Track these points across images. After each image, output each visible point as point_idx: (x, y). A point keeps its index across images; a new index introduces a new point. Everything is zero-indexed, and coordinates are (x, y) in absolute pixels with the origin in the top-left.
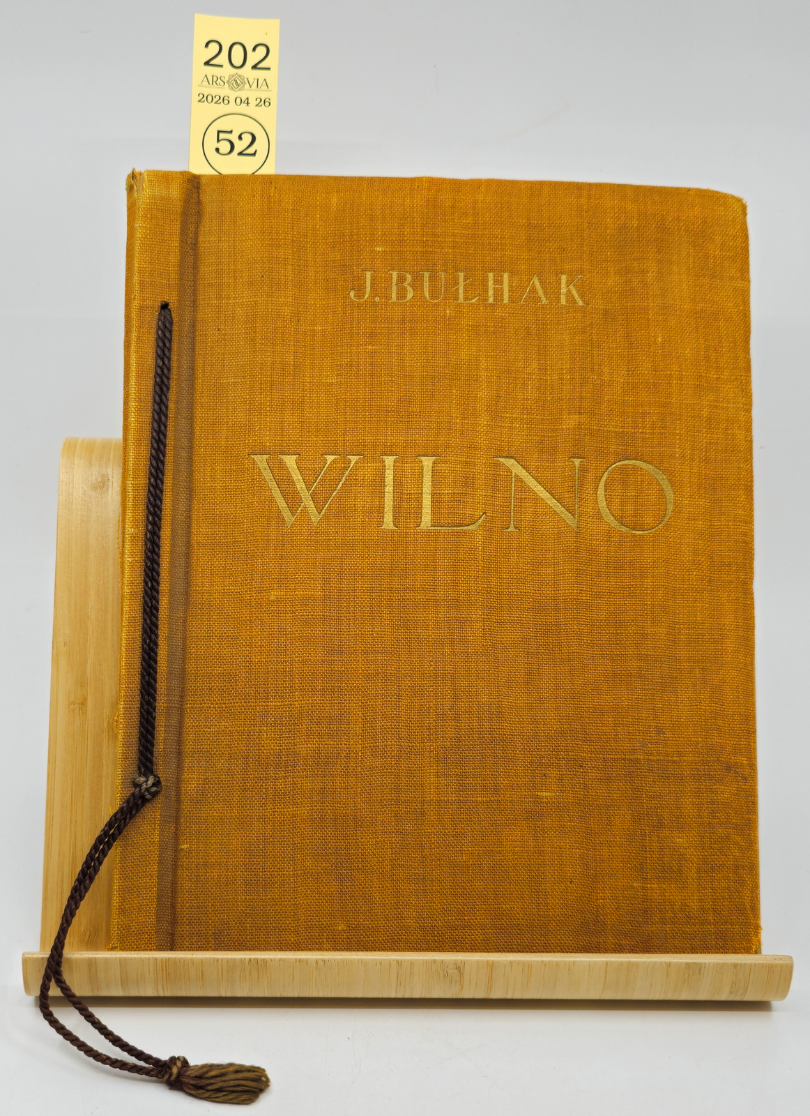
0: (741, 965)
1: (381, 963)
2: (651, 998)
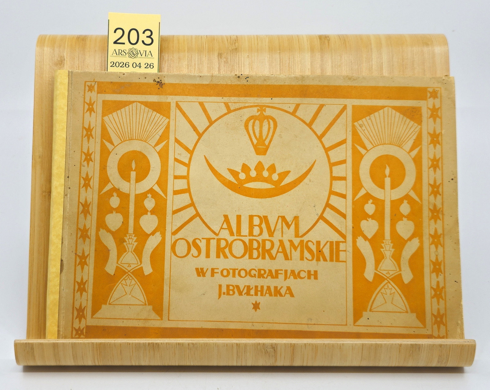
0: (444, 345)
1: (227, 345)
2: (390, 365)
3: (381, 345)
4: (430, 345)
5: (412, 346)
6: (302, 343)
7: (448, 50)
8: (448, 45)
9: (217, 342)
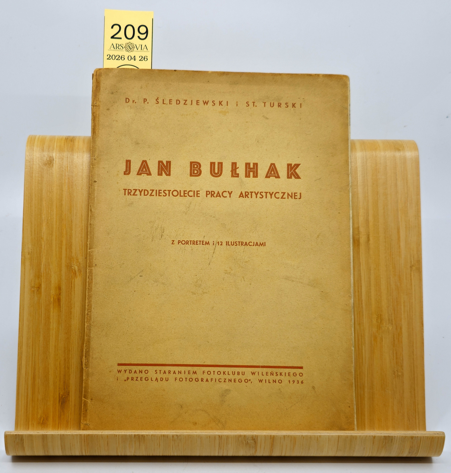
3: (356, 437)
4: (402, 436)
5: (385, 437)
6: (281, 435)
7: (418, 156)
8: (418, 151)
9: (200, 434)
